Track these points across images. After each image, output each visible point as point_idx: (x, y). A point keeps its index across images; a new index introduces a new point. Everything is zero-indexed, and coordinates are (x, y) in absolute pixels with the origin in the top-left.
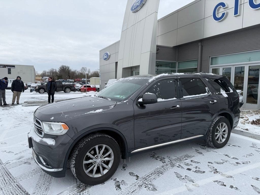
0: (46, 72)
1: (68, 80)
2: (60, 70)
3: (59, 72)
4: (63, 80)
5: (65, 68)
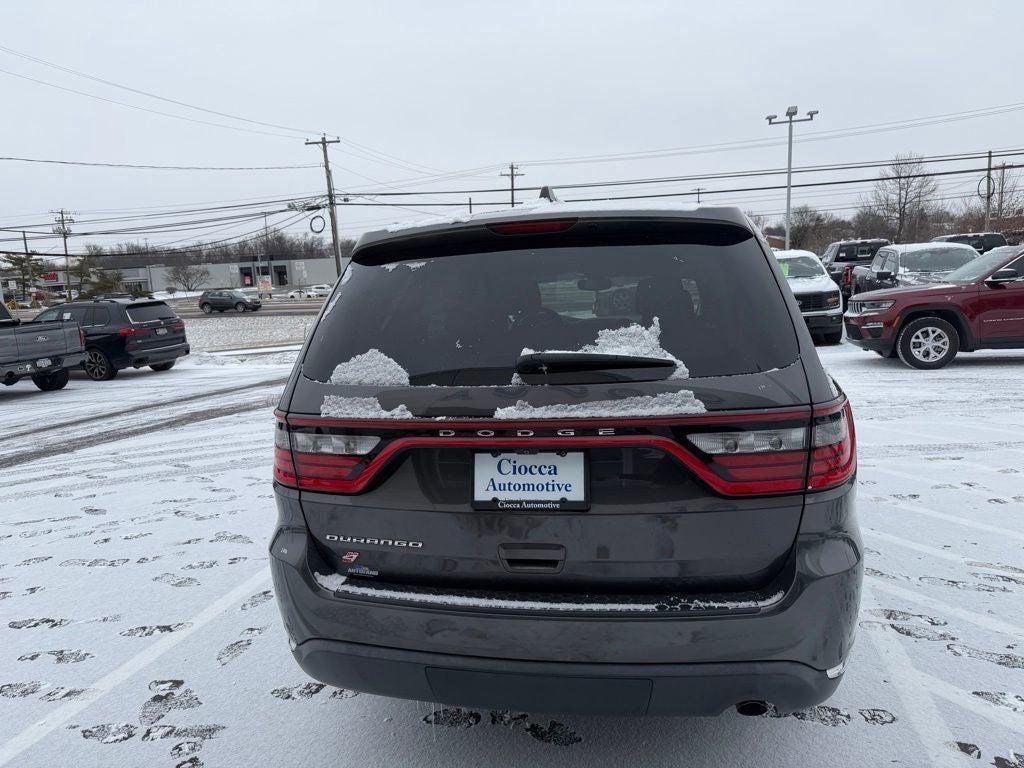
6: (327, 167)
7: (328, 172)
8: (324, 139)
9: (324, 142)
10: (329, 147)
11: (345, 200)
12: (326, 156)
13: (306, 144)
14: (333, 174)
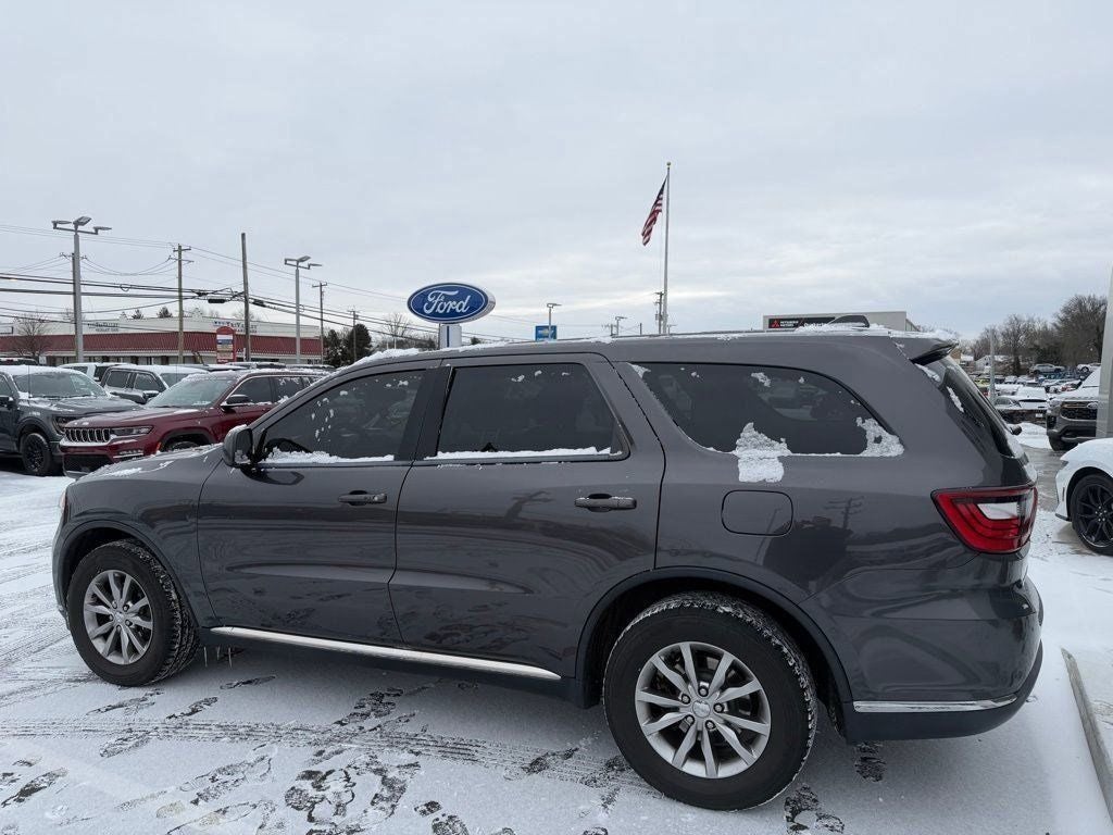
0: (999, 334)
1: (1081, 366)
2: (1062, 320)
3: (1058, 328)
4: (1055, 367)
5: (1089, 307)
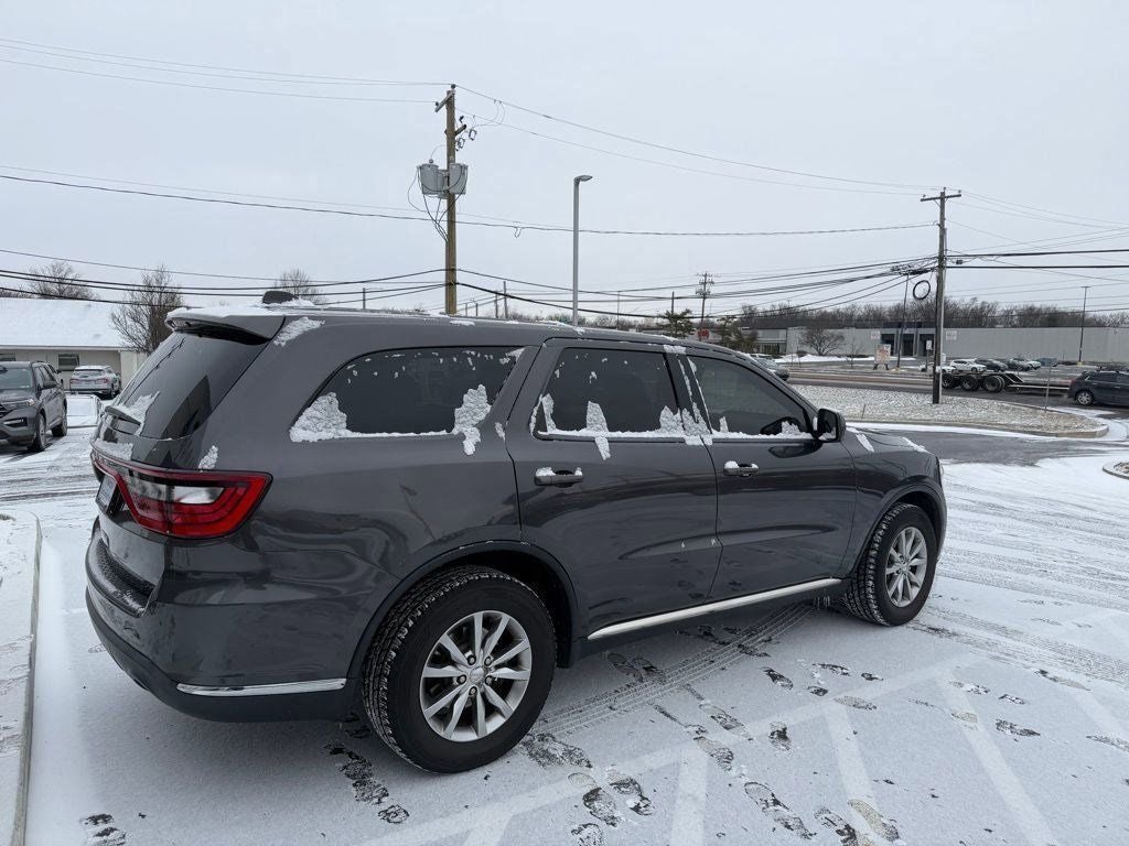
6: (941, 225)
7: (943, 231)
8: (943, 194)
9: (943, 198)
10: (948, 202)
11: (957, 263)
12: (942, 214)
13: (922, 200)
14: (948, 232)
